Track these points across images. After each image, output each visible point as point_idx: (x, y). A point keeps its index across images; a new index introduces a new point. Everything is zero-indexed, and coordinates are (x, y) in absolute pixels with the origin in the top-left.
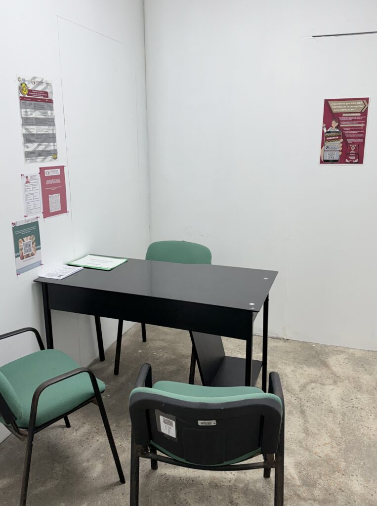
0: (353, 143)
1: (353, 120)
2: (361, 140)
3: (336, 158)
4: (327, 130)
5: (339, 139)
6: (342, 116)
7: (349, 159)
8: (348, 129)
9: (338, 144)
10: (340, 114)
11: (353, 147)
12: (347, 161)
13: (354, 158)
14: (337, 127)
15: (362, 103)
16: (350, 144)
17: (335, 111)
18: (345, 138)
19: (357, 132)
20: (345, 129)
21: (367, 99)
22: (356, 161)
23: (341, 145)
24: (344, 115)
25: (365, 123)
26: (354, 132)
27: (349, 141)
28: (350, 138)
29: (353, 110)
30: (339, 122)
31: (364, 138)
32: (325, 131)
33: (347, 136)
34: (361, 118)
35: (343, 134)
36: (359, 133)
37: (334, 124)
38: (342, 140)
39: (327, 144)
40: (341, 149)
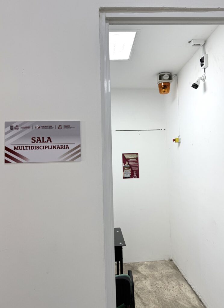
0: (135, 170)
1: (134, 161)
2: (137, 169)
3: (129, 176)
4: (124, 165)
5: (129, 168)
6: (129, 160)
7: (134, 176)
8: (132, 165)
9: (129, 171)
10: (129, 159)
11: (135, 172)
12: (133, 177)
13: (135, 176)
14: (128, 164)
15: (136, 155)
16: (134, 170)
17: (126, 158)
18: (131, 168)
19: (135, 166)
20: (131, 165)
21: (138, 154)
22: (137, 177)
23: (130, 171)
24: (130, 159)
25: (138, 162)
26: (134, 166)
27: (133, 169)
28: (133, 168)
29: (133, 157)
30: (128, 162)
31: (138, 168)
32: (124, 166)
33: (132, 167)
34: (136, 160)
35: (131, 167)
36: (136, 166)
37: (127, 163)
38: (130, 169)
39: (125, 171)
40: (130, 172)
